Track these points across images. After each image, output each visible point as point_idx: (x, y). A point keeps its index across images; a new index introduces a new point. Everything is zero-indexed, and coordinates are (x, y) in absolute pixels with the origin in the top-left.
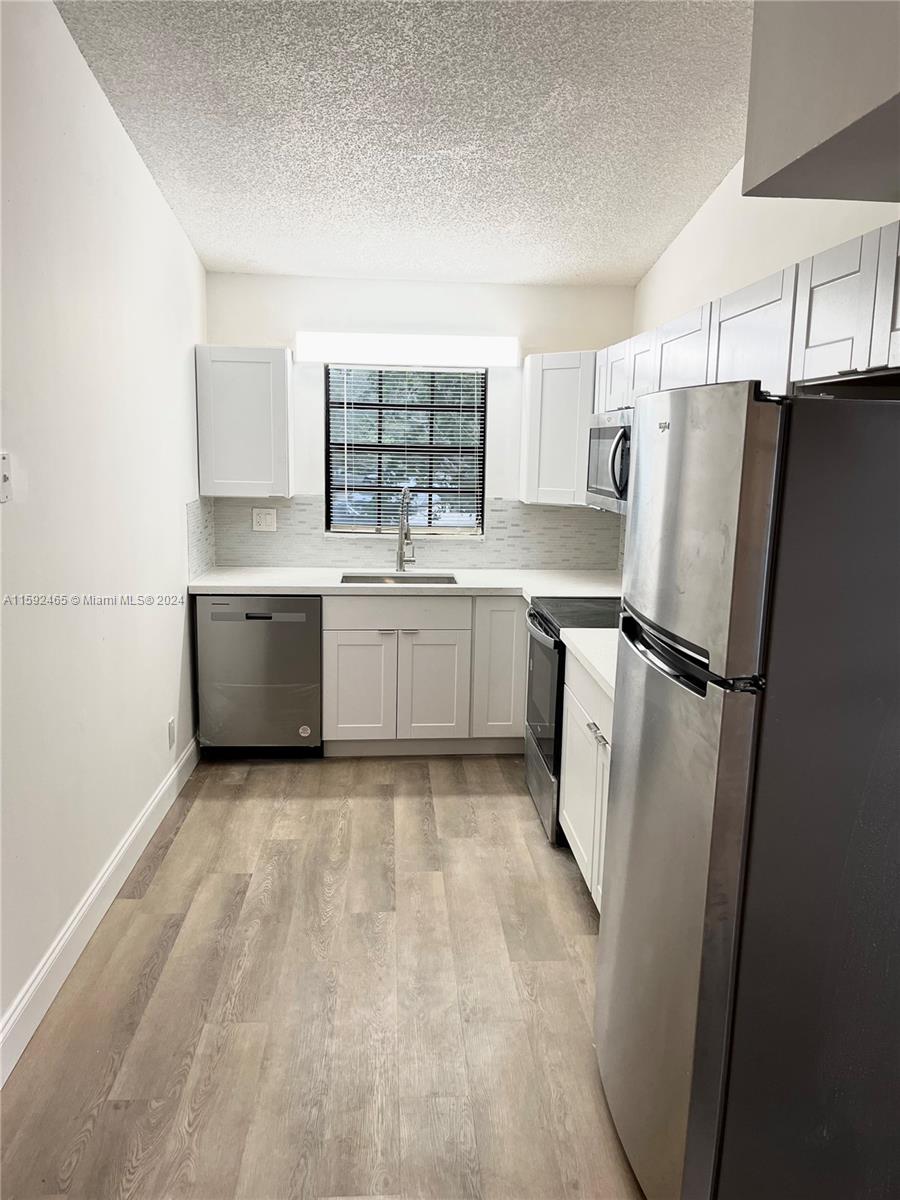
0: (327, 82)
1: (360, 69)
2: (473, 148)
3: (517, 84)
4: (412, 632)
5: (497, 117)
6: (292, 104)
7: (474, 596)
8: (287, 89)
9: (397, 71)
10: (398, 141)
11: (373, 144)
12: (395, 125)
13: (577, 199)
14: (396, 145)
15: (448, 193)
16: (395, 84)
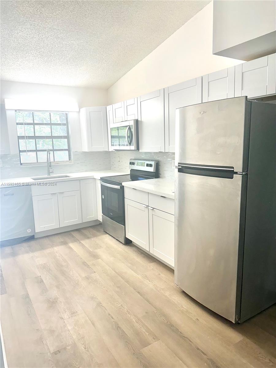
0: (46, 13)
1: (59, 10)
2: (82, 41)
3: (104, 23)
4: (62, 193)
5: (94, 32)
6: (30, 19)
7: (79, 180)
8: (31, 13)
9: (71, 13)
10: (60, 36)
11: (51, 36)
12: (61, 31)
13: (104, 61)
14: (59, 38)
15: (68, 55)
16: (68, 17)
